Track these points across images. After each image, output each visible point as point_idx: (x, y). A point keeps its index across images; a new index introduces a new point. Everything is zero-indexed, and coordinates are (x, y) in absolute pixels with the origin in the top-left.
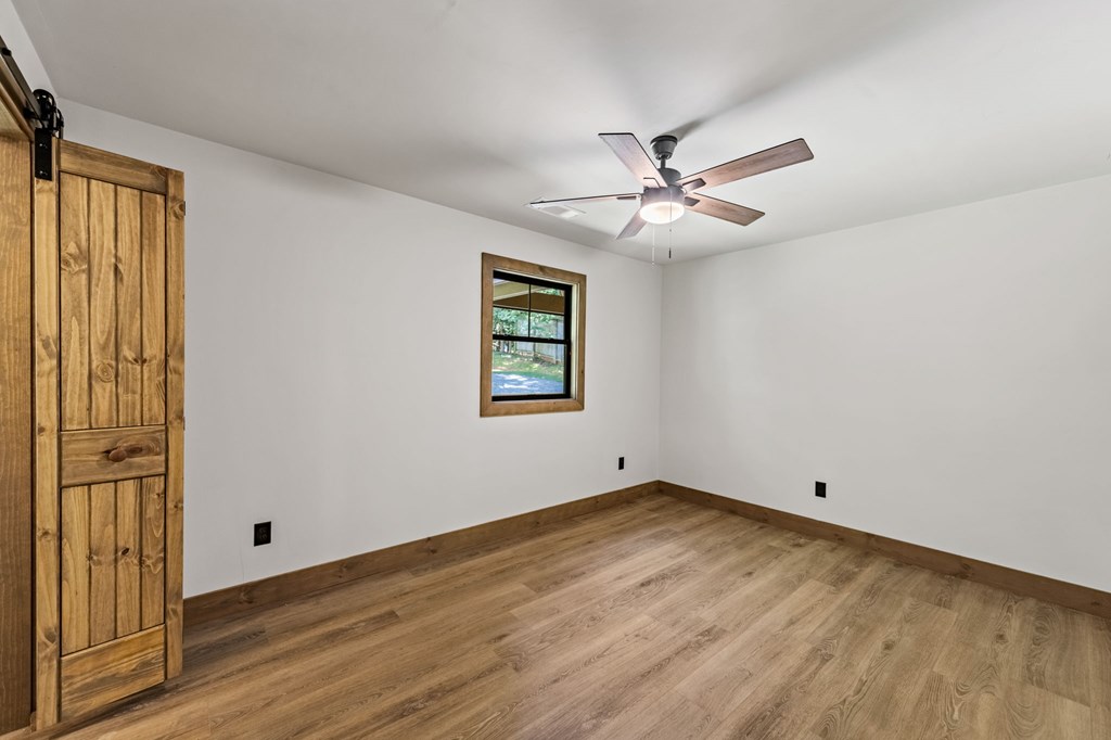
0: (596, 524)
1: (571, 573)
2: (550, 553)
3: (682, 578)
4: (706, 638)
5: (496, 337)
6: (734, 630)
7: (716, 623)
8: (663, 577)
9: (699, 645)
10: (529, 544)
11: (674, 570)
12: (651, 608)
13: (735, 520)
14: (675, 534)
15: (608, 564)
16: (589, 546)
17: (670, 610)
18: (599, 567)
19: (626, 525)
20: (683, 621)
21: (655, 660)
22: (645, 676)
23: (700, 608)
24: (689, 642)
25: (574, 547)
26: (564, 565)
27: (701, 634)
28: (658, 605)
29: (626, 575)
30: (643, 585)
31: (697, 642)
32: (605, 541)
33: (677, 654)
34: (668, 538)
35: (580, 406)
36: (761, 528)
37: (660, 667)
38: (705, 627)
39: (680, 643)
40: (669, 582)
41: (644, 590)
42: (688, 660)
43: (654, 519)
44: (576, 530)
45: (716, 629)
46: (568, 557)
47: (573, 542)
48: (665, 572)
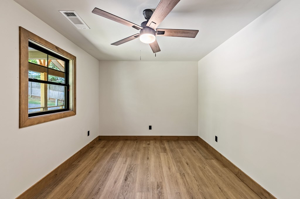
0: (86, 162)
1: (94, 192)
2: (74, 188)
3: (134, 169)
4: (160, 188)
5: (30, 80)
6: (162, 180)
7: (157, 181)
8: (128, 173)
9: (161, 193)
10: (58, 189)
11: (130, 168)
12: (137, 188)
13: (129, 142)
14: (118, 154)
15: (106, 178)
16: (91, 174)
17: (142, 185)
18: (103, 182)
19: (98, 157)
20: (149, 187)
23: (148, 178)
24: (158, 194)
25: (85, 178)
26: (87, 190)
27: (158, 188)
28: (137, 185)
29: (117, 179)
30: (126, 180)
32: (96, 168)
34: (117, 157)
35: (74, 113)
36: (137, 142)
38: (156, 185)
39: (156, 196)
40: (132, 173)
41: (128, 182)
43: (106, 151)
44: (78, 169)
45: (159, 183)
46: (86, 184)
47: (82, 176)
48: (128, 170)
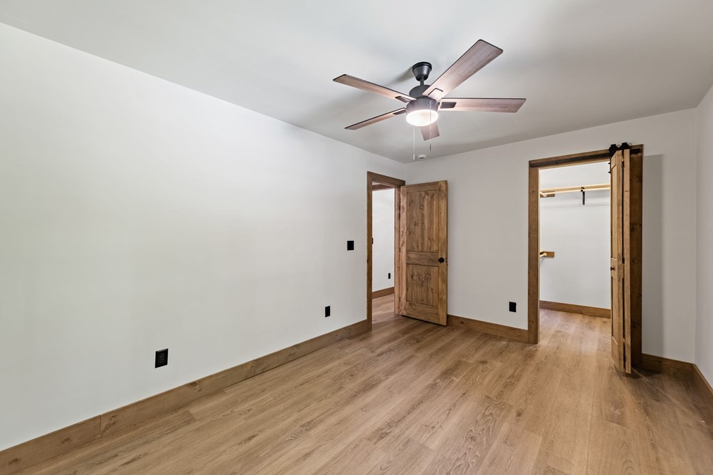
4: (384, 431)
6: (361, 441)
7: (374, 446)
9: (389, 425)
12: (430, 460)
17: (414, 458)
20: (400, 446)
21: (417, 411)
22: (421, 402)
24: (396, 426)
27: (388, 434)
31: (390, 427)
33: (404, 417)
37: (413, 408)
39: (402, 425)
42: (397, 414)
45: (375, 440)
